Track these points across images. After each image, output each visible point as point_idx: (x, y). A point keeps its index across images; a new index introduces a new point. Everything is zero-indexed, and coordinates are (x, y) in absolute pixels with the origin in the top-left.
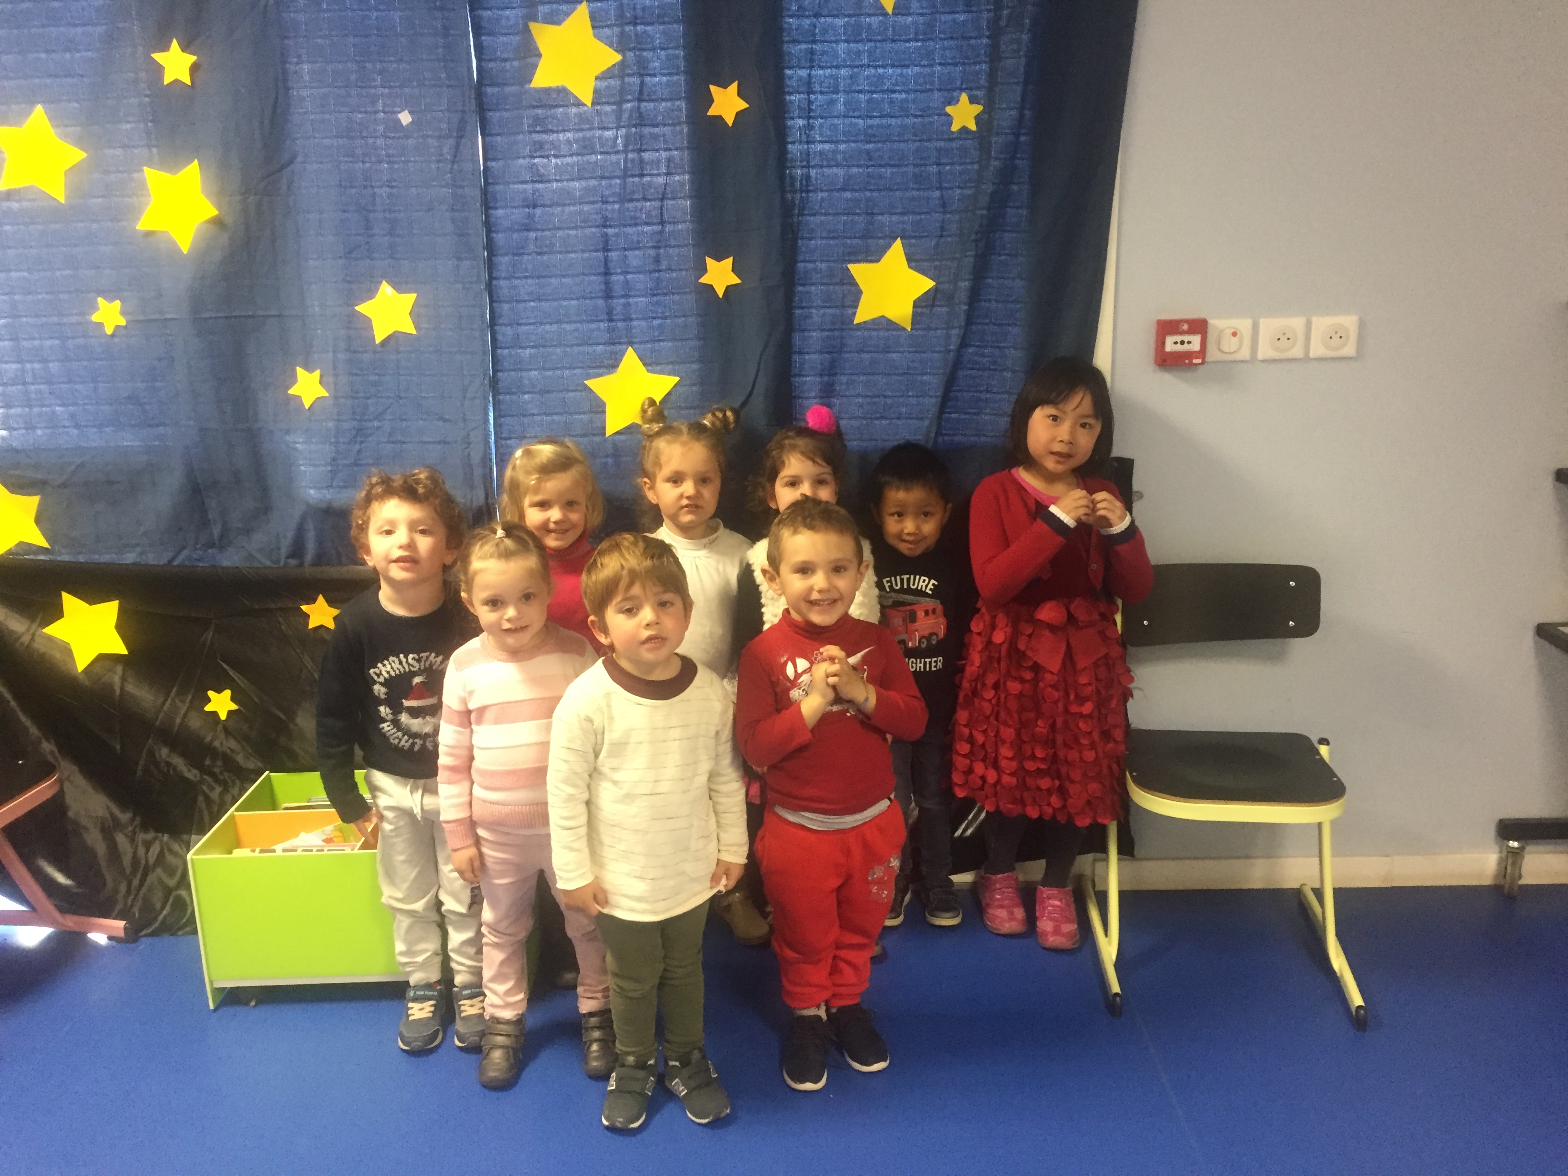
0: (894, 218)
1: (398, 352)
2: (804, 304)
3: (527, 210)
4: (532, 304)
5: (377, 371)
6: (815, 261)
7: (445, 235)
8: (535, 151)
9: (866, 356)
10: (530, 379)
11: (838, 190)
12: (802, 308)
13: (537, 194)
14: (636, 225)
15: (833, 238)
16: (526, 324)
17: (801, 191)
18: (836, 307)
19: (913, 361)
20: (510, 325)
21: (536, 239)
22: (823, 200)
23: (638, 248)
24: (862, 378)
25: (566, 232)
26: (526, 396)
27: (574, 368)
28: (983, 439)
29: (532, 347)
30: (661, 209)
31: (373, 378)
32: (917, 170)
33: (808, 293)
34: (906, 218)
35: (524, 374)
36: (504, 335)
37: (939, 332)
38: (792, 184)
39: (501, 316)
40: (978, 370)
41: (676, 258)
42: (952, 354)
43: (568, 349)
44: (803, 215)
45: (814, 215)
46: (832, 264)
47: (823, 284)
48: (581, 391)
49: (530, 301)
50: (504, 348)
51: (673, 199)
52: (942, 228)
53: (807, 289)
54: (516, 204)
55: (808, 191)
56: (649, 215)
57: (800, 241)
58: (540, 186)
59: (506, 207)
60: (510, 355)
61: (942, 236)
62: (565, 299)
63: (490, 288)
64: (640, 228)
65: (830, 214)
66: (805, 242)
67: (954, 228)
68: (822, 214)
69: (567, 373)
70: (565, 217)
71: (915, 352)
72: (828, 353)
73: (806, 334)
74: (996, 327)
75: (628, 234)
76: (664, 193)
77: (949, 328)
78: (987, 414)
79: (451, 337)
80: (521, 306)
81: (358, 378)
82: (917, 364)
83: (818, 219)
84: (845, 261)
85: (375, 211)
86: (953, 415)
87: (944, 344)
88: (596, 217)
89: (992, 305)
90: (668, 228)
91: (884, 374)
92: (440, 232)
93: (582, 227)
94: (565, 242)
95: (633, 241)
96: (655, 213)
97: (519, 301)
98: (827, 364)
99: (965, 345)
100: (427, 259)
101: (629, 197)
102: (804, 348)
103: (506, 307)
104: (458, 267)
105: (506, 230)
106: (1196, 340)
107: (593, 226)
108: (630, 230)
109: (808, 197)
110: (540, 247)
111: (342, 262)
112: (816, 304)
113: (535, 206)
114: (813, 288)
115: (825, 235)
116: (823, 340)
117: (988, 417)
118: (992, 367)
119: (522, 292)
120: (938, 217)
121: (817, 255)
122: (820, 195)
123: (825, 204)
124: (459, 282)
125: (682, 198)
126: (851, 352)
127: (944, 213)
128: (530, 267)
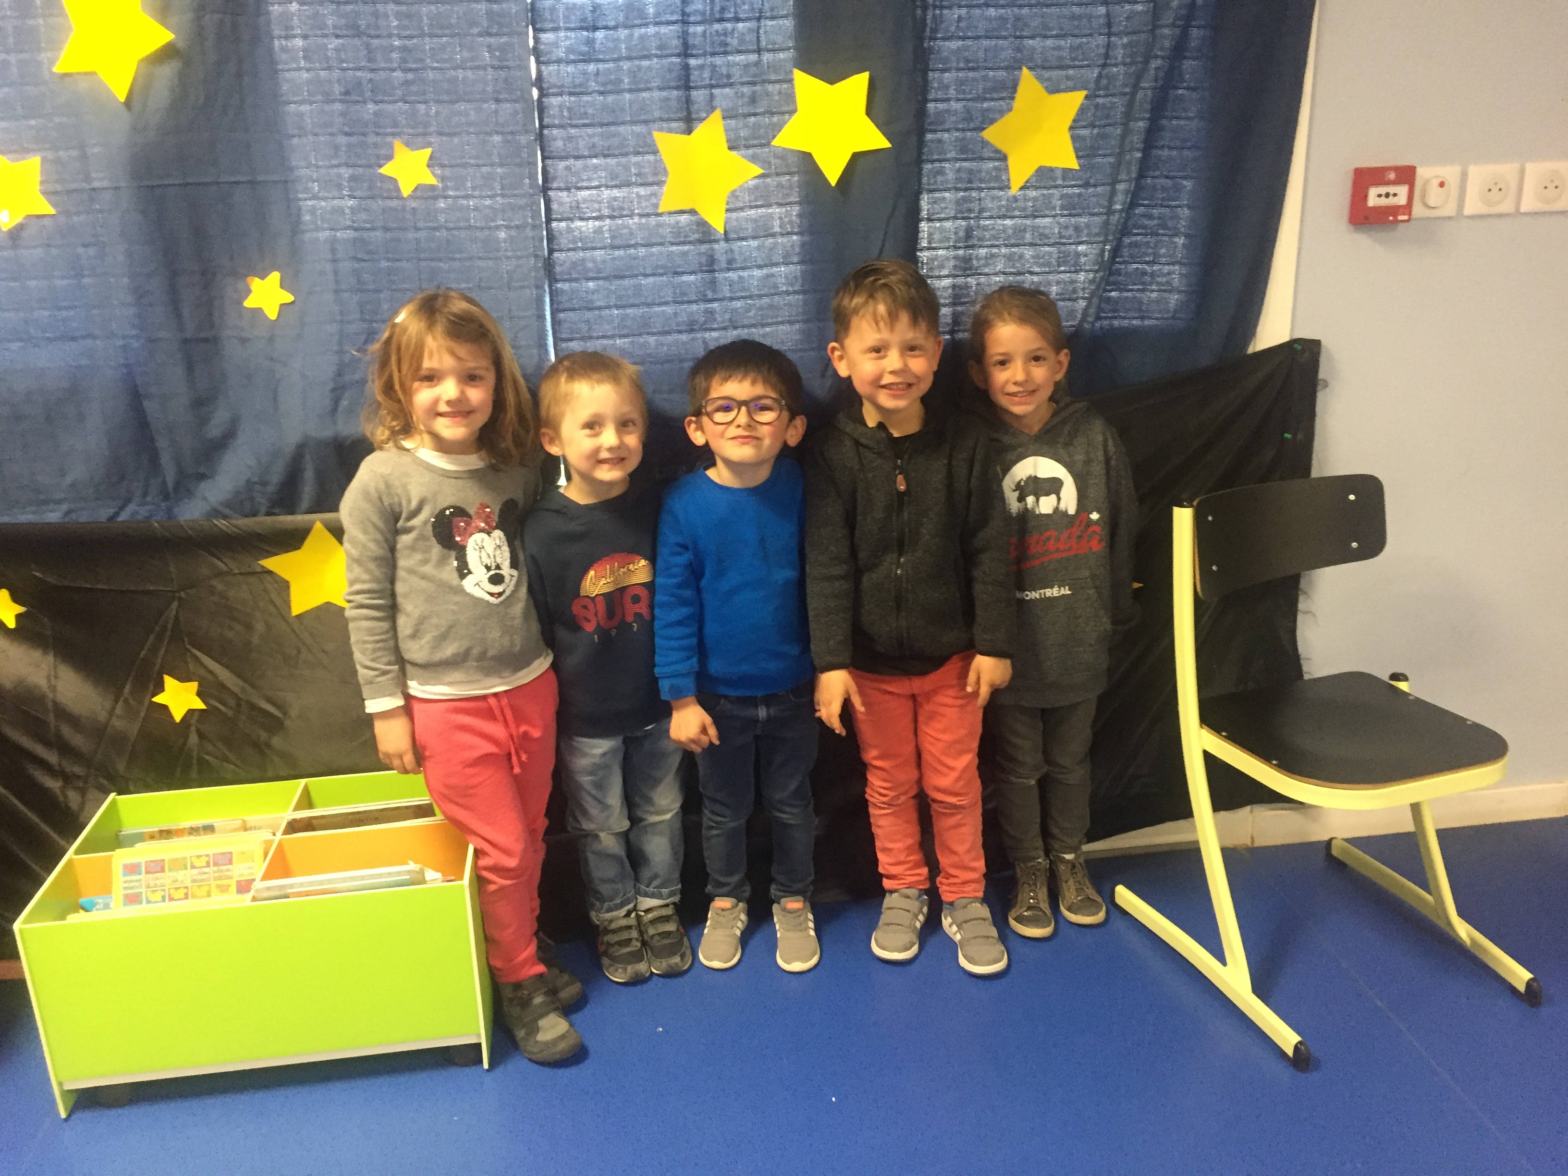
0: (1049, 42)
1: (417, 229)
2: (935, 157)
3: (585, 33)
4: (595, 161)
5: (390, 256)
6: (948, 100)
7: (478, 68)
9: (1008, 222)
10: (594, 261)
12: (933, 161)
13: (598, 12)
14: (725, 53)
15: (973, 69)
16: (587, 188)
17: (934, 7)
18: (973, 160)
19: (1066, 227)
20: (568, 189)
21: (598, 74)
22: (960, 18)
23: (731, 85)
24: (1004, 250)
25: (637, 62)
26: (591, 284)
27: (651, 245)
28: (1147, 322)
29: (596, 218)
30: (758, 32)
31: (384, 264)
33: (940, 141)
34: (1063, 43)
35: (588, 254)
36: (561, 204)
37: (1100, 189)
39: (555, 178)
40: (1146, 235)
41: (777, 98)
42: (1117, 215)
43: (644, 220)
44: (936, 39)
45: (950, 38)
46: (970, 104)
47: (957, 130)
48: (662, 275)
49: (590, 157)
50: (560, 220)
51: (773, 18)
52: (1107, 56)
53: (939, 135)
54: (573, 25)
55: (942, 8)
56: (742, 41)
57: (930, 74)
59: (556, 29)
60: (569, 230)
61: (1104, 66)
62: (637, 153)
63: (540, 137)
64: (730, 58)
65: (969, 38)
66: (937, 75)
67: (1119, 54)
68: (960, 38)
69: (642, 251)
70: (634, 43)
71: (1070, 215)
72: (963, 218)
73: (937, 195)
74: (1168, 181)
75: (715, 66)
76: (761, 11)
77: (1114, 183)
78: (1153, 291)
79: (490, 207)
80: (579, 163)
81: (365, 264)
82: (1071, 231)
83: (954, 45)
84: (986, 99)
85: (378, 37)
86: (1113, 294)
87: (1106, 204)
88: (675, 42)
89: (1165, 153)
90: (767, 57)
91: (1031, 245)
92: (469, 64)
93: (657, 56)
94: (635, 77)
95: (722, 75)
96: (752, 37)
97: (577, 158)
98: (962, 234)
99: (1132, 205)
100: (453, 102)
101: (718, 16)
102: (933, 214)
103: (562, 164)
104: (496, 112)
105: (559, 61)
106: (1402, 191)
107: (672, 55)
108: (718, 60)
109: (942, 14)
110: (604, 84)
111: (338, 106)
112: (949, 156)
113: (595, 29)
114: (946, 135)
115: (962, 65)
116: (958, 202)
117: (1154, 295)
118: (1161, 231)
119: (581, 144)
120: (1102, 40)
121: (952, 92)
122: (957, 12)
123: (963, 24)
124: (497, 133)
125: (785, 16)
126: (991, 217)
127: (1109, 35)
128: (590, 111)
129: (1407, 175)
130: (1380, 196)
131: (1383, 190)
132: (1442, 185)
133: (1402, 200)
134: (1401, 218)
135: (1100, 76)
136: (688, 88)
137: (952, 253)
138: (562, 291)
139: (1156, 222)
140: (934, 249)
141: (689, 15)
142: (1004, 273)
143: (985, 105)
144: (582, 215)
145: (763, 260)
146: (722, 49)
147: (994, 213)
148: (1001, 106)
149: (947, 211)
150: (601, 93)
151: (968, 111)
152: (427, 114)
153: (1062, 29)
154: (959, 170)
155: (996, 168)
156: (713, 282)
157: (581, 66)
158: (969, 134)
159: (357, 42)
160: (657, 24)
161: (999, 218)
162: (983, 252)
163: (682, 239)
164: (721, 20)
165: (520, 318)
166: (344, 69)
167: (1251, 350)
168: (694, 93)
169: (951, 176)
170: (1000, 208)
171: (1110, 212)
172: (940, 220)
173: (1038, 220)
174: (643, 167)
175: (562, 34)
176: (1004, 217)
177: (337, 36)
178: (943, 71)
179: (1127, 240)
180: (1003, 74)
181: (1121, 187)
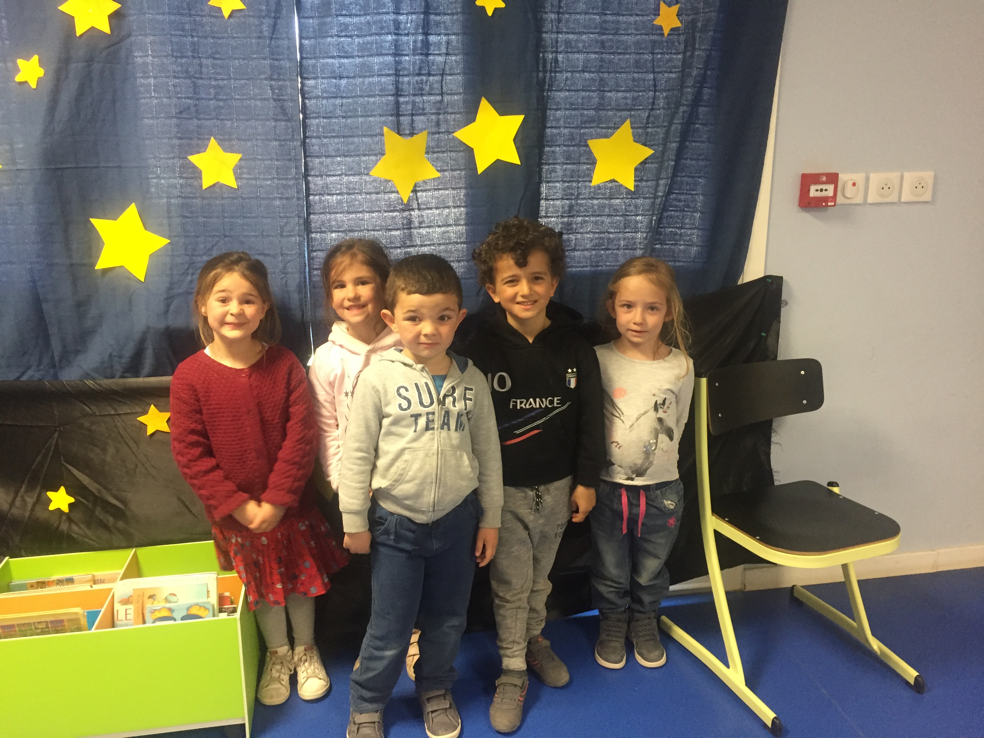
0: (620, 95)
1: (223, 198)
2: (550, 162)
3: (334, 81)
4: (339, 159)
5: (206, 215)
6: (559, 128)
7: (265, 99)
8: (341, 31)
9: (595, 202)
10: (336, 220)
11: (579, 72)
12: (549, 164)
13: (343, 68)
14: (422, 95)
15: (575, 109)
16: (334, 176)
17: (551, 72)
18: (574, 164)
19: (630, 205)
20: (321, 176)
21: (342, 105)
22: (567, 79)
23: (424, 114)
24: (593, 219)
25: (366, 99)
26: (333, 235)
27: (373, 212)
28: (677, 264)
29: (338, 194)
30: (442, 83)
31: (201, 220)
32: (638, 57)
33: (553, 152)
34: (628, 95)
35: (333, 216)
36: (316, 185)
37: (649, 183)
38: (544, 66)
39: (312, 169)
40: (677, 211)
41: (452, 123)
42: (660, 199)
43: (368, 197)
44: (551, 91)
45: (560, 91)
46: (572, 130)
47: (565, 146)
48: (379, 230)
49: (336, 156)
50: (315, 195)
51: (451, 75)
52: (653, 103)
53: (553, 149)
54: (326, 76)
55: (556, 72)
56: (431, 88)
57: (548, 111)
58: (346, 61)
59: (315, 78)
60: (320, 201)
61: (652, 109)
62: (365, 155)
63: (304, 143)
64: (424, 98)
65: (572, 91)
66: (552, 112)
67: (661, 103)
68: (566, 90)
69: (367, 216)
70: (365, 87)
71: (632, 198)
72: (567, 199)
73: (551, 184)
74: (690, 179)
75: (416, 102)
76: (444, 69)
77: (658, 179)
78: (681, 245)
79: (269, 185)
80: (329, 160)
81: (189, 220)
82: (632, 208)
83: (563, 94)
84: (583, 128)
85: (202, 78)
86: (657, 246)
87: (653, 192)
88: (391, 87)
89: (689, 162)
90: (447, 98)
91: (609, 216)
92: (259, 97)
93: (379, 95)
94: (365, 108)
95: (419, 108)
96: (437, 86)
97: (327, 157)
98: (566, 208)
99: (669, 193)
100: (247, 120)
101: (417, 72)
102: (549, 196)
103: (317, 161)
104: (275, 127)
105: (317, 97)
106: (830, 188)
107: (388, 95)
108: (418, 99)
109: (556, 76)
110: (345, 112)
111: (174, 121)
112: (559, 161)
113: (341, 78)
114: (558, 149)
115: (568, 106)
116: (564, 190)
117: (682, 247)
118: (686, 209)
119: (331, 149)
120: (651, 94)
121: (562, 122)
122: (565, 75)
123: (568, 82)
124: (276, 140)
125: (459, 74)
126: (584, 199)
127: (655, 91)
128: (336, 128)
129: (833, 178)
130: (817, 190)
131: (819, 187)
132: (854, 184)
133: (830, 193)
134: (829, 204)
135: (649, 116)
136: (398, 115)
137: (560, 220)
138: (315, 239)
139: (683, 203)
140: (549, 217)
141: (399, 71)
142: (592, 232)
143: (582, 131)
144: (329, 192)
145: (442, 222)
146: (420, 92)
147: (586, 196)
148: (592, 132)
149: (558, 194)
150: (344, 117)
151: (571, 134)
152: (231, 128)
153: (628, 87)
154: (565, 170)
155: (588, 169)
156: (410, 235)
157: (331, 101)
158: (572, 148)
159: (188, 81)
160: (379, 75)
161: (589, 199)
162: (579, 219)
163: (392, 209)
164: (419, 74)
165: (287, 255)
166: (179, 98)
167: (740, 282)
168: (402, 118)
169: (560, 173)
170: (590, 193)
171: (655, 197)
172: (553, 200)
173: (612, 201)
174: (369, 163)
175: (319, 81)
176: (593, 198)
177: (175, 77)
178: (557, 110)
179: (665, 214)
180: (592, 112)
181: (662, 182)
